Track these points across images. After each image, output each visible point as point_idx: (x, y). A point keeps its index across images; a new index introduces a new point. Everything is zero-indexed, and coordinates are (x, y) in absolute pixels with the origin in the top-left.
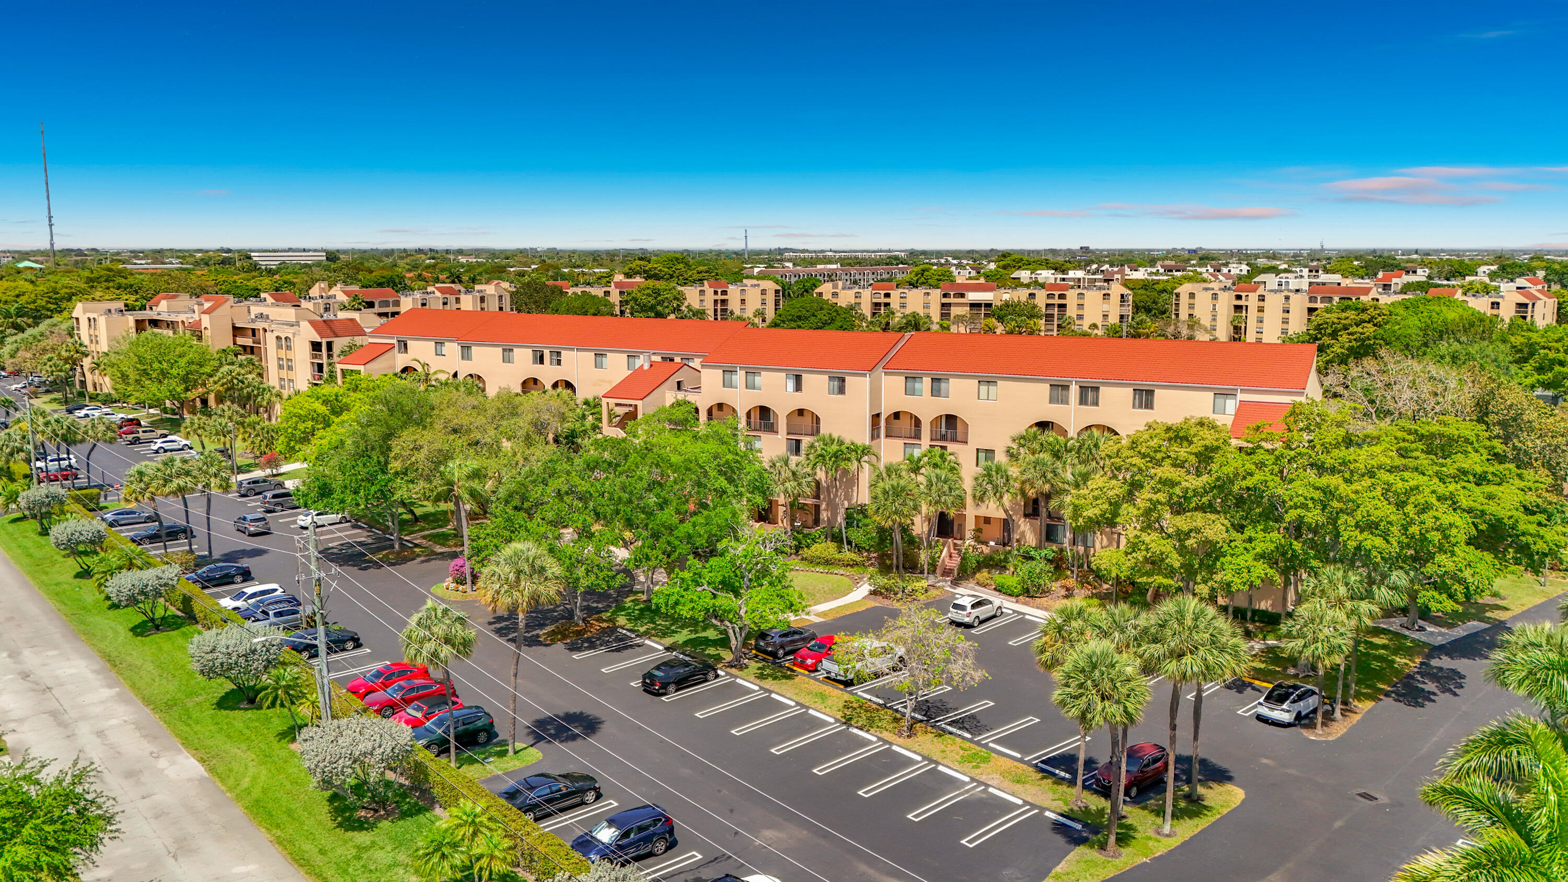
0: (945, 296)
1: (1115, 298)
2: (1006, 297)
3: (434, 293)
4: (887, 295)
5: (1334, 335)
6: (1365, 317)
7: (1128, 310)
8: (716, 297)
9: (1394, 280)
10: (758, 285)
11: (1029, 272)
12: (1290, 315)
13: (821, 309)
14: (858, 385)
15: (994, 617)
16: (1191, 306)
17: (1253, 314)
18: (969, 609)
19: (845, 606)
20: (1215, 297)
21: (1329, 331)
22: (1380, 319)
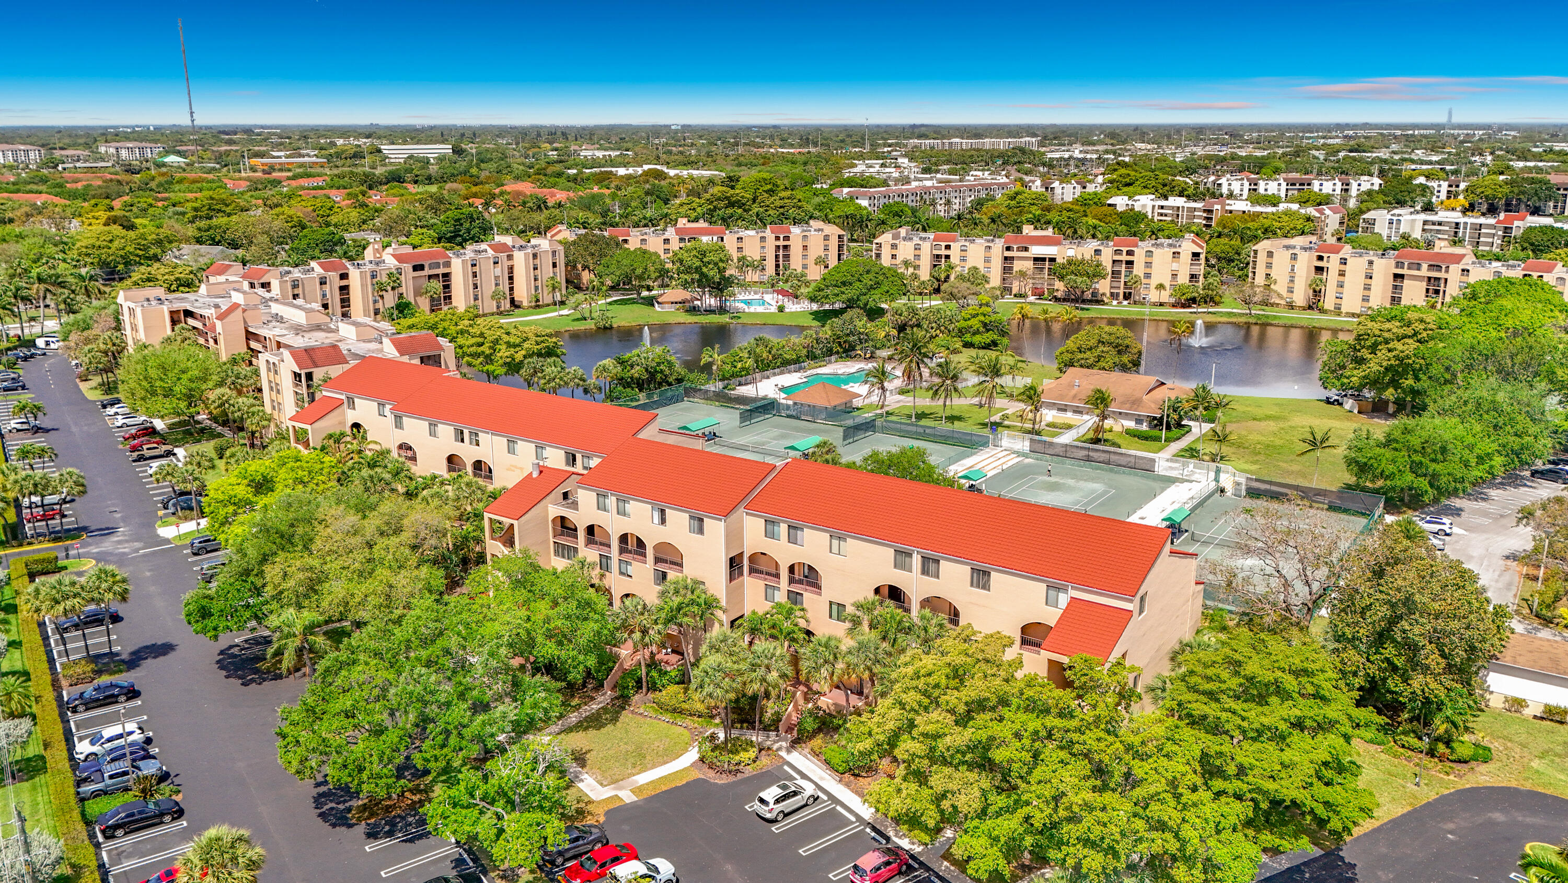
0: (1008, 249)
1: (1186, 257)
2: (1071, 253)
3: (486, 251)
4: (948, 247)
5: (1374, 349)
6: (1409, 331)
7: (1201, 269)
8: (778, 243)
9: (1516, 223)
10: (822, 230)
11: (1126, 198)
12: (1373, 282)
13: (868, 272)
14: (715, 528)
15: (806, 805)
16: (1269, 266)
17: (1332, 277)
18: (771, 806)
19: (665, 777)
20: (1294, 257)
21: (1368, 343)
22: (1424, 334)
